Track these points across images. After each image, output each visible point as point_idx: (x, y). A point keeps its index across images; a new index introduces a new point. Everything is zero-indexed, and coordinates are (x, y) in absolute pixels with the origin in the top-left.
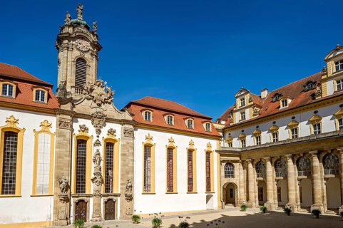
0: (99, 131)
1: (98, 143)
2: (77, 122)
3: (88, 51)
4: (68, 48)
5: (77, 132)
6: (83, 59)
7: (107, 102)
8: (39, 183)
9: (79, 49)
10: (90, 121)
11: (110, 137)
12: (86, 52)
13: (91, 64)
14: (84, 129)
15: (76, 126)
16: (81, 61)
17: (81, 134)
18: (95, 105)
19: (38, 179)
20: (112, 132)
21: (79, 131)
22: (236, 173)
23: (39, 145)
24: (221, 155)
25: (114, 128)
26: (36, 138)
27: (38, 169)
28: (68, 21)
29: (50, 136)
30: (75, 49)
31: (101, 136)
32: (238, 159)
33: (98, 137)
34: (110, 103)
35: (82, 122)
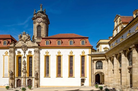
0: (25, 53)
1: (24, 57)
2: (17, 50)
3: (41, 22)
4: (34, 23)
5: (17, 54)
6: (40, 26)
7: (28, 40)
8: (5, 73)
9: (38, 22)
10: (21, 49)
11: (29, 54)
12: (40, 22)
13: (43, 27)
14: (19, 52)
15: (16, 52)
16: (39, 26)
17: (18, 54)
18: (23, 42)
19: (5, 72)
20: (30, 52)
21: (18, 53)
22: (104, 66)
23: (5, 60)
24: (92, 57)
25: (31, 51)
26: (4, 58)
27: (5, 68)
28: (35, 12)
29: (8, 56)
30: (37, 22)
31: (26, 54)
32: (104, 58)
33: (25, 55)
34: (29, 41)
35: (18, 50)
